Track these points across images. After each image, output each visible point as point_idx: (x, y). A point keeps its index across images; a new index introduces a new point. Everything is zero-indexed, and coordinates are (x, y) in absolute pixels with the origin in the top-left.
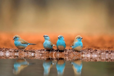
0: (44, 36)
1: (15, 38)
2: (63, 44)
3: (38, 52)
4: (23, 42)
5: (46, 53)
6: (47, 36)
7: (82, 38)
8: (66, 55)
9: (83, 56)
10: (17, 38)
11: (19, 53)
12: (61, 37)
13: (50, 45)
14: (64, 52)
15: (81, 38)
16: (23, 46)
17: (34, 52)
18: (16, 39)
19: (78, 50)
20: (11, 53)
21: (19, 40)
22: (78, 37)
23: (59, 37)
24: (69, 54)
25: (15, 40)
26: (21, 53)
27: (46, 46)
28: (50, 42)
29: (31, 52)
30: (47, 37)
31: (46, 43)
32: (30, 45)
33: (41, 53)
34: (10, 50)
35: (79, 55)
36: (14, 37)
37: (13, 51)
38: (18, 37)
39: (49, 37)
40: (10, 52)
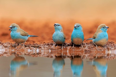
0: (55, 25)
1: (11, 28)
2: (81, 36)
3: (46, 47)
4: (23, 33)
5: (58, 49)
6: (59, 25)
7: (108, 28)
8: (88, 51)
9: (110, 52)
10: (14, 27)
11: (19, 49)
12: (79, 26)
13: (62, 38)
14: (82, 47)
15: (106, 27)
16: (24, 39)
17: (38, 47)
18: (13, 29)
19: (102, 44)
20: (7, 49)
21: (18, 31)
22: (103, 26)
23: (75, 26)
24: (91, 50)
25: (11, 30)
26: (22, 48)
27: (57, 38)
28: (63, 34)
29: (34, 47)
30: (58, 27)
31: (57, 34)
32: (30, 37)
33: (51, 49)
34: (5, 45)
35: (104, 52)
36: (11, 26)
37: (10, 46)
38: (16, 27)
39: (61, 26)
40: (6, 47)
